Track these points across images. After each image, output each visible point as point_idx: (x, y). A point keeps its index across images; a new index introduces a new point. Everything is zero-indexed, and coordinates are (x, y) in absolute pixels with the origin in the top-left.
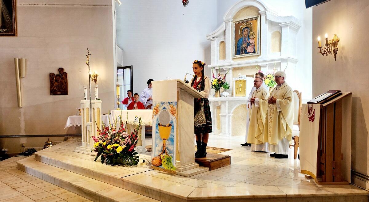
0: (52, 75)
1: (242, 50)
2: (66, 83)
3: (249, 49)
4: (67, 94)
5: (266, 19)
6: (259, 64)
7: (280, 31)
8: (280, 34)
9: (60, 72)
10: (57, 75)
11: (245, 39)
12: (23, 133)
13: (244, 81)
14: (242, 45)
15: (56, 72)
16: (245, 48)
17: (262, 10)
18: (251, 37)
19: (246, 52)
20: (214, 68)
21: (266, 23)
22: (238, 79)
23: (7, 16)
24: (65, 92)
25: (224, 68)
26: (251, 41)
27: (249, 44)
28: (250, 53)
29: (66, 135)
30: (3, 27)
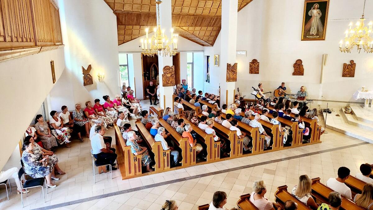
0: (345, 65)
2: (354, 70)
4: (354, 77)
9: (351, 63)
10: (349, 65)
12: (320, 98)
15: (348, 63)
23: (321, 28)
24: (352, 75)
29: (349, 102)
30: (317, 35)
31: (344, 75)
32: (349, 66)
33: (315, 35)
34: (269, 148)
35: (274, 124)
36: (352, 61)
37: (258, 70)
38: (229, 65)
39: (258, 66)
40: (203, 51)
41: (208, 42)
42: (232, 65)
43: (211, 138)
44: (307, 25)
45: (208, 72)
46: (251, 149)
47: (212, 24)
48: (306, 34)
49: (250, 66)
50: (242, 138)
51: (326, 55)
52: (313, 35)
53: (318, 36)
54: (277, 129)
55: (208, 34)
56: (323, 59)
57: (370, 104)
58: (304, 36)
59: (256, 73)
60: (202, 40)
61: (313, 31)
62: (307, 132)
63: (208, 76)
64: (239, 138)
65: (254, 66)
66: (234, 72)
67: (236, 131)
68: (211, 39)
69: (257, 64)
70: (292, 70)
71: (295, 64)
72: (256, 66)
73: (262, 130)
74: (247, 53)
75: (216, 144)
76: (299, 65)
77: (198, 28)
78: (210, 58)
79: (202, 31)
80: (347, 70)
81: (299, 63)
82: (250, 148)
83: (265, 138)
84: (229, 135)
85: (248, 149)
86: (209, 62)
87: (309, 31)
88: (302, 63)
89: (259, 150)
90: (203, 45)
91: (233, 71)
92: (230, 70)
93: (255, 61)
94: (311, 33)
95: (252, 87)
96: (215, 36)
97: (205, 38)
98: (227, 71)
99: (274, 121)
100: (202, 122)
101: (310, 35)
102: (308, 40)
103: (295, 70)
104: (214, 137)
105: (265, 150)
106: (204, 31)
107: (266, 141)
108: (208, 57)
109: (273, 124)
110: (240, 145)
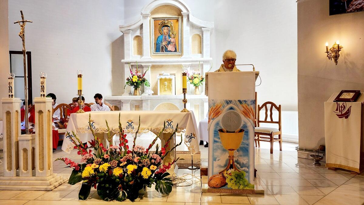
3: (170, 48)
5: (188, 21)
7: (201, 35)
8: (201, 38)
11: (165, 36)
13: (170, 80)
16: (165, 46)
17: (184, 11)
18: (172, 36)
19: (167, 50)
22: (162, 77)
26: (172, 40)
27: (169, 43)
28: (171, 51)
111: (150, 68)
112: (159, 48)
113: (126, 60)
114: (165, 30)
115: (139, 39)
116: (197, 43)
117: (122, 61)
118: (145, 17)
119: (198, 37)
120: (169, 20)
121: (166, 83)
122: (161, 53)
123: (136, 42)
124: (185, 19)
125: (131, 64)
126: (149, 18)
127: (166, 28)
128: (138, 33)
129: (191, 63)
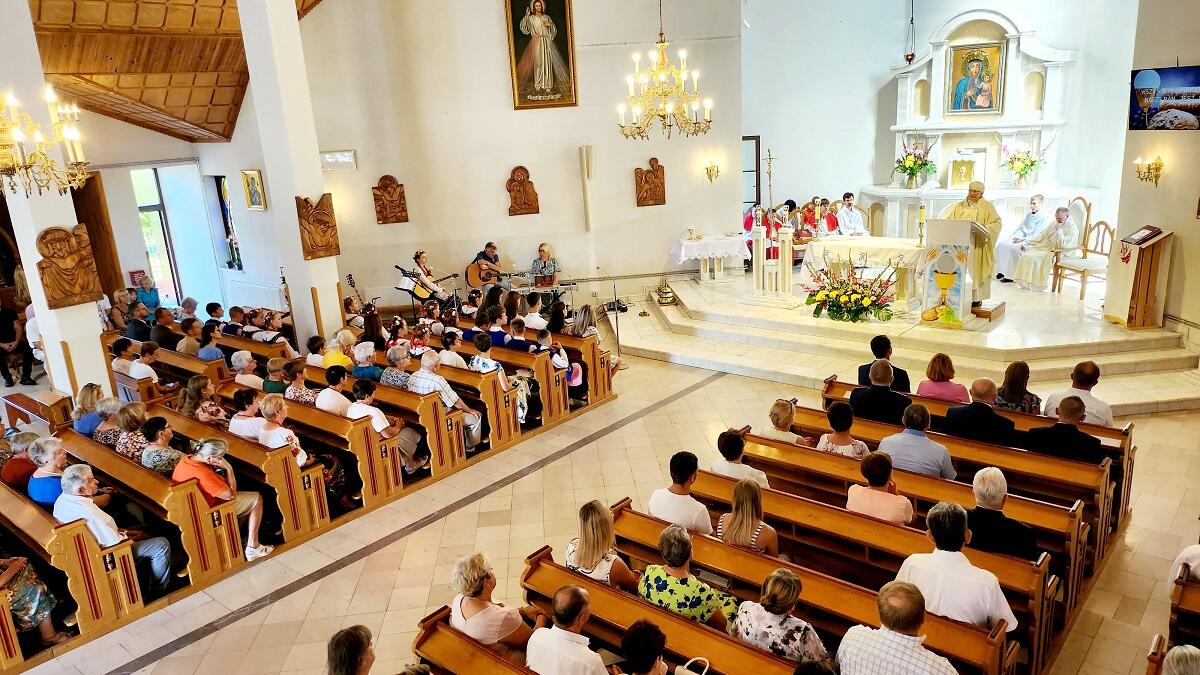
0: (638, 172)
1: (966, 101)
2: (663, 184)
3: (980, 101)
4: (664, 203)
5: (1018, 50)
6: (1000, 131)
7: (1043, 73)
8: (1043, 79)
9: (652, 166)
10: (649, 172)
11: (973, 80)
12: (594, 274)
13: (971, 164)
14: (966, 91)
15: (646, 167)
16: (971, 99)
17: (1011, 32)
18: (987, 78)
19: (974, 106)
20: (904, 131)
21: (1017, 56)
22: (959, 158)
23: (560, 70)
24: (660, 200)
25: (927, 133)
26: (985, 86)
27: (980, 91)
28: (982, 107)
29: (664, 274)
30: (555, 90)
31: (641, 202)
32: (649, 175)
33: (548, 91)
34: (483, 447)
35: (484, 371)
36: (653, 161)
37: (404, 210)
38: (302, 204)
39: (402, 196)
40: (195, 159)
41: (208, 126)
42: (314, 199)
43: (286, 461)
44: (522, 62)
45: (228, 232)
46: (428, 461)
47: (212, 63)
48: (525, 90)
49: (377, 198)
50: (392, 435)
51: (589, 148)
52: (542, 92)
53: (558, 96)
54: (495, 384)
55: (201, 97)
56: (583, 161)
57: (712, 270)
58: (519, 95)
59: (398, 220)
60: (184, 120)
61: (543, 81)
62: (576, 375)
63: (231, 247)
64: (385, 439)
65: (389, 198)
66: (325, 223)
67: (368, 418)
68: (220, 115)
69: (398, 190)
70: (505, 200)
71: (511, 181)
72: (396, 197)
73: (451, 398)
74: (359, 155)
75: (308, 476)
76: (522, 183)
77: (156, 79)
78: (226, 184)
79: (177, 90)
80: (647, 187)
81: (520, 176)
82: (424, 462)
83: (463, 420)
84: (346, 437)
85: (419, 465)
86: (228, 199)
87: (532, 79)
88: (528, 177)
89: (453, 460)
90: (191, 139)
91: (320, 222)
92: (311, 220)
93: (387, 181)
94: (537, 86)
95: (397, 267)
96: (231, 106)
97: (193, 114)
98: (301, 224)
99: (481, 363)
100: (241, 413)
101: (537, 93)
102: (532, 108)
103: (514, 199)
104: (295, 453)
105: (469, 455)
106: (184, 90)
107: (467, 428)
108: (218, 180)
109: (479, 372)
110: (389, 462)
111: (940, 140)
112: (960, 101)
113: (899, 126)
114: (974, 68)
115: (925, 86)
116: (1035, 89)
117: (892, 128)
118: (937, 46)
119: (1037, 77)
120: (982, 49)
121: (964, 169)
122: (962, 112)
123: (919, 90)
124: (1012, 46)
125: (907, 133)
126: (945, 47)
127: (975, 64)
128: (923, 76)
129: (1016, 130)
